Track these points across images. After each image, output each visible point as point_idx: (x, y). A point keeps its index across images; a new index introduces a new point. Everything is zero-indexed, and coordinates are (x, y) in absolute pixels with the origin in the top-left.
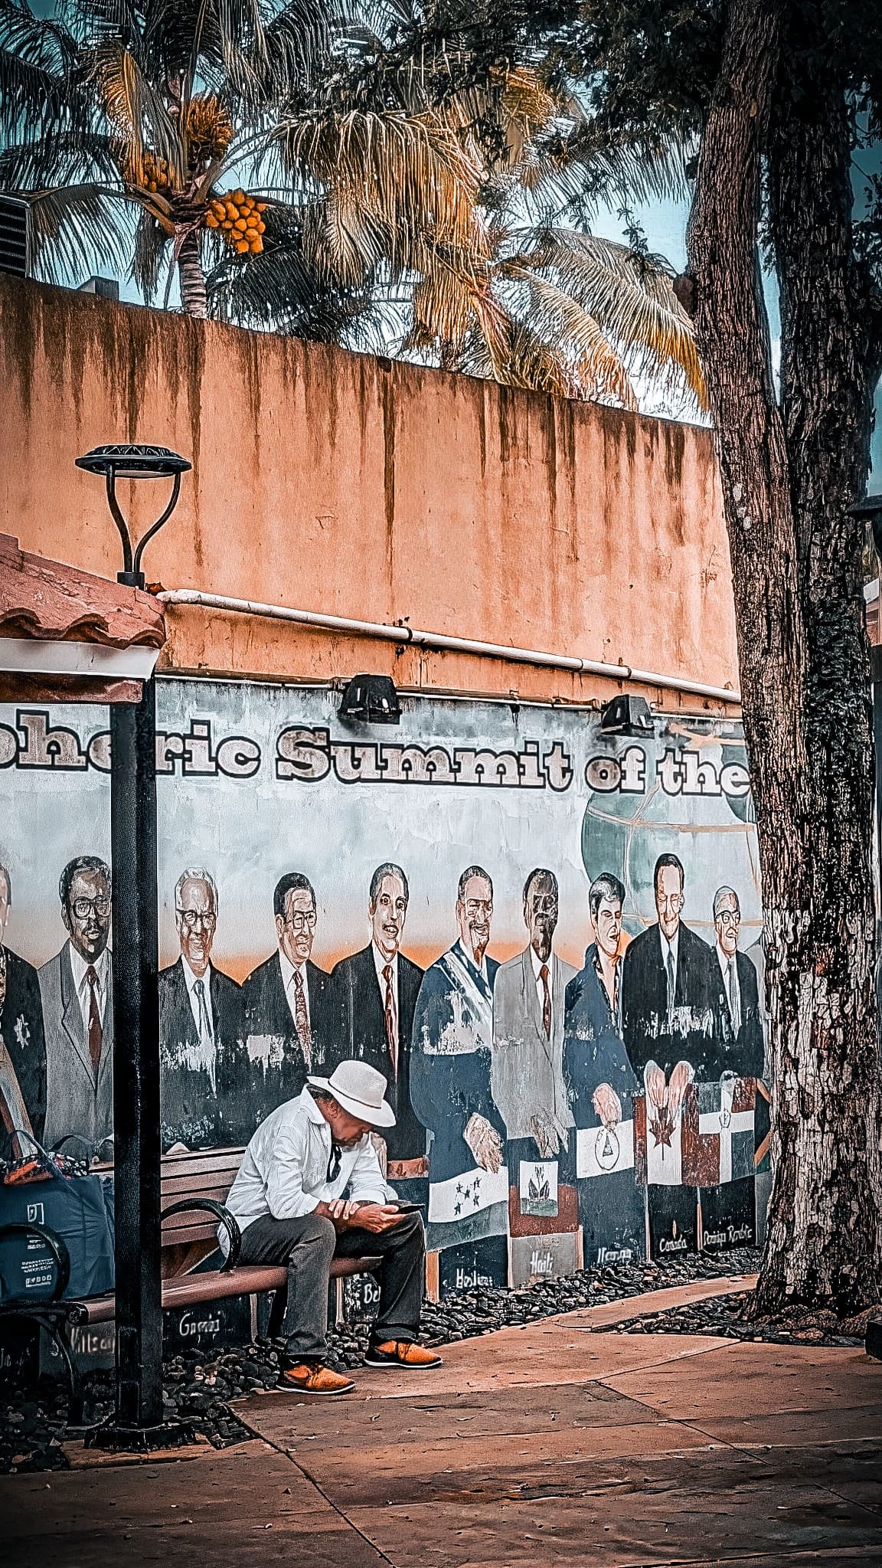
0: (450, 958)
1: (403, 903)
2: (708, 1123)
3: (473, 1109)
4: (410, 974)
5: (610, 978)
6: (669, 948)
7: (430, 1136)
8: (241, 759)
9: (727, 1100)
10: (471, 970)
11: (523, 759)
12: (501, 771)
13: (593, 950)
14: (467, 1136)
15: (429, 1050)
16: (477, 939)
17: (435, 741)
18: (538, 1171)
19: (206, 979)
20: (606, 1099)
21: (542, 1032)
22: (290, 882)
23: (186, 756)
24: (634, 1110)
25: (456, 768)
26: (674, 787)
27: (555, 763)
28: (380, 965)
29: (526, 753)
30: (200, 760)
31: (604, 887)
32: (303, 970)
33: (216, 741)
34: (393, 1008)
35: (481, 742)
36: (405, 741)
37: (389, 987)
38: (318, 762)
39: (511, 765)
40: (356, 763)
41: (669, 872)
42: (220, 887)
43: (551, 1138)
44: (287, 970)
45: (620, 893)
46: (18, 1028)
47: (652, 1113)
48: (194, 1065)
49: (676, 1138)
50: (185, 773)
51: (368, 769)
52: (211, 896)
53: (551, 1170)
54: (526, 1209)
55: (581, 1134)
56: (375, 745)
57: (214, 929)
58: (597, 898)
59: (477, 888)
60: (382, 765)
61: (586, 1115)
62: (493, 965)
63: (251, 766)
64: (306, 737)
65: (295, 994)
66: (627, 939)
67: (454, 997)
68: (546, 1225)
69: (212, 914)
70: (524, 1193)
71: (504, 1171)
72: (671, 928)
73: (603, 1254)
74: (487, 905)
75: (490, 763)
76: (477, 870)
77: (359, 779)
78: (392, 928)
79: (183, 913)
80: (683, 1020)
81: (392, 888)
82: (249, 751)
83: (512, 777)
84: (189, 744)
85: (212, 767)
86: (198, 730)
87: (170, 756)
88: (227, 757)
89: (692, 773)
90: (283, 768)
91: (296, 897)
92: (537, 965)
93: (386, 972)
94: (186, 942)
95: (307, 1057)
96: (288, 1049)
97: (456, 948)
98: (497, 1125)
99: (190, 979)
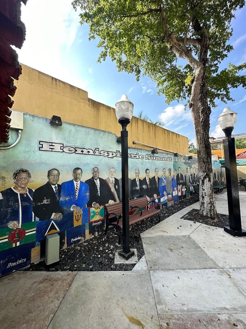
0: (162, 177)
1: (158, 172)
2: (183, 190)
3: (164, 191)
4: (159, 178)
5: (175, 178)
6: (180, 175)
7: (161, 194)
8: (142, 157)
9: (184, 188)
10: (164, 178)
13: (174, 176)
14: (164, 193)
15: (161, 185)
20: (175, 189)
21: (170, 183)
22: (147, 170)
23: (136, 157)
24: (177, 189)
25: (162, 159)
26: (180, 161)
27: (171, 159)
28: (156, 177)
30: (138, 157)
31: (175, 170)
33: (139, 155)
34: (157, 182)
35: (164, 157)
36: (158, 156)
37: (157, 180)
38: (150, 158)
39: (167, 159)
41: (180, 169)
42: (140, 170)
43: (171, 193)
44: (147, 179)
45: (176, 170)
46: (116, 187)
47: (179, 189)
48: (137, 189)
49: (180, 191)
51: (154, 159)
53: (171, 195)
54: (169, 199)
55: (173, 192)
56: (155, 156)
57: (139, 175)
58: (174, 171)
59: (164, 170)
60: (156, 158)
61: (174, 190)
62: (166, 177)
64: (148, 155)
65: (148, 181)
66: (177, 174)
67: (163, 180)
68: (171, 201)
69: (139, 173)
71: (167, 196)
72: (180, 173)
73: (175, 202)
75: (165, 159)
78: (157, 174)
79: (136, 173)
80: (181, 181)
81: (157, 170)
82: (143, 156)
83: (167, 160)
84: (136, 155)
85: (139, 158)
86: (137, 154)
87: (134, 156)
88: (140, 157)
89: (181, 160)
90: (146, 158)
91: (148, 171)
92: (170, 177)
93: (156, 178)
94: (136, 176)
95: (149, 187)
96: (147, 187)
97: (163, 176)
98: (167, 192)
99: (137, 180)
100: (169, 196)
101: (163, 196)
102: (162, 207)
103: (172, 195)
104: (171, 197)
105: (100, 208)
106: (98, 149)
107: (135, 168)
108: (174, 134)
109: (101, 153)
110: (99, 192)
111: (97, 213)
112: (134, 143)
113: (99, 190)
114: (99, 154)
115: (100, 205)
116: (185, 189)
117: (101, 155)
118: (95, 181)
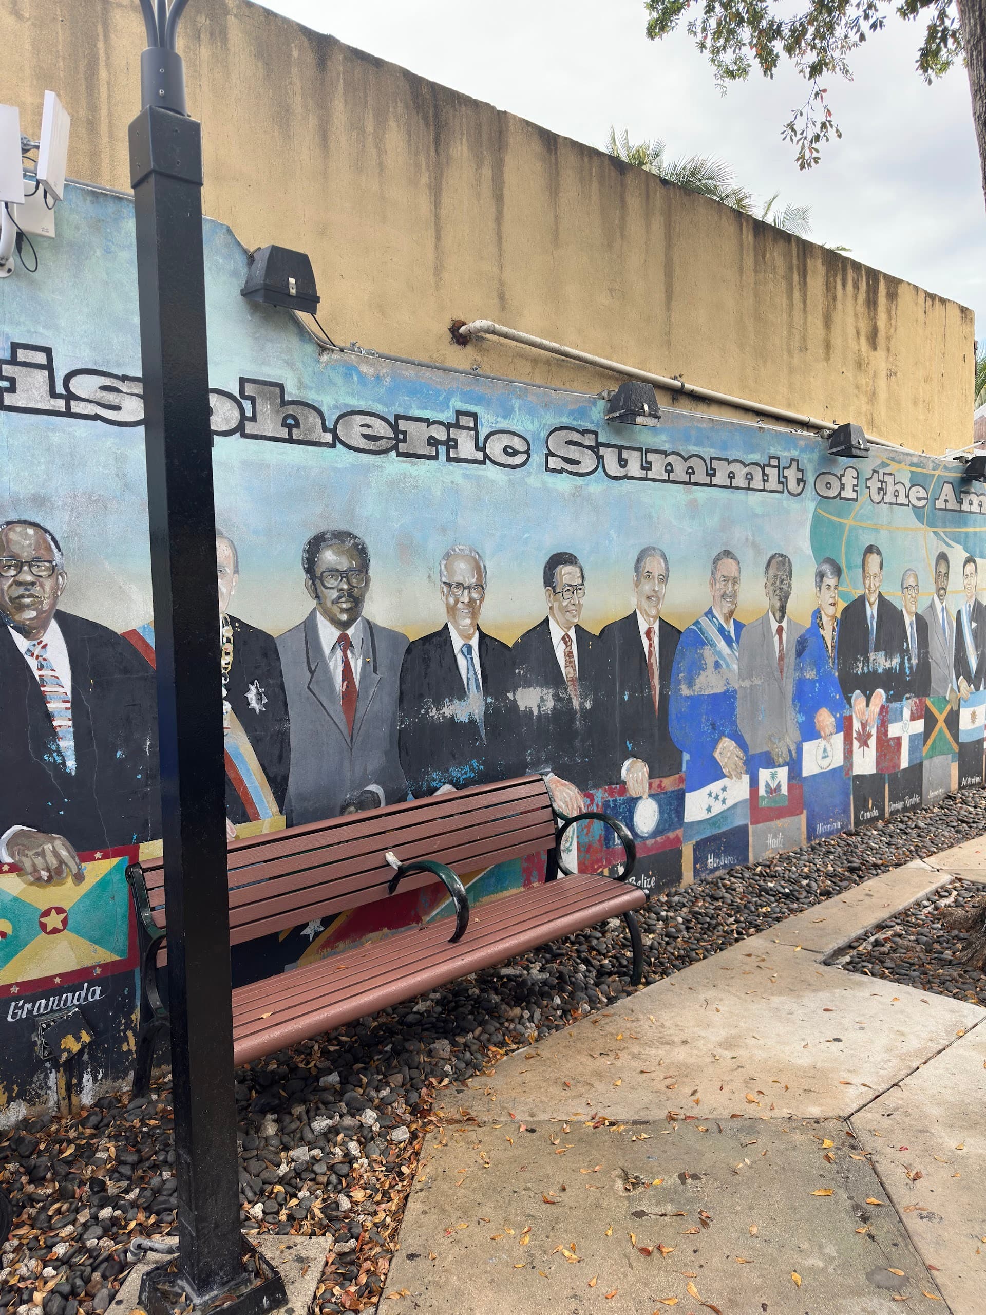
0: (705, 621)
1: (664, 579)
2: (894, 730)
3: (722, 734)
4: (669, 633)
5: (828, 633)
6: (872, 611)
7: (686, 757)
8: (510, 451)
9: (907, 714)
10: (721, 630)
11: (767, 470)
12: (749, 477)
13: (817, 614)
14: (717, 755)
15: (685, 691)
16: (727, 606)
17: (694, 450)
18: (773, 776)
19: (475, 642)
20: (825, 719)
21: (777, 674)
22: (558, 560)
23: (450, 444)
24: (845, 725)
25: (712, 473)
26: (877, 498)
27: (792, 475)
28: (643, 627)
29: (769, 465)
30: (466, 447)
31: (827, 568)
32: (572, 633)
33: (483, 432)
34: (655, 660)
35: (733, 454)
36: (667, 447)
37: (651, 646)
38: (588, 462)
39: (758, 475)
40: (623, 463)
41: (874, 559)
42: (490, 564)
43: (781, 750)
44: (556, 633)
45: (838, 572)
46: (252, 695)
47: (856, 726)
48: (463, 717)
49: (872, 742)
50: (449, 459)
51: (634, 468)
52: (479, 571)
53: (783, 773)
54: (763, 804)
55: (806, 746)
56: (640, 450)
57: (482, 599)
58: (821, 576)
59: (728, 567)
60: (646, 466)
61: (810, 732)
62: (739, 626)
63: (522, 458)
64: (576, 437)
65: (563, 650)
66: (842, 605)
67: (707, 652)
68: (780, 813)
69: (480, 586)
70: (762, 791)
71: (746, 778)
72: (874, 598)
73: (820, 828)
74: (735, 581)
75: (740, 472)
76: (727, 553)
77: (626, 477)
78: (653, 597)
79: (449, 585)
80: (881, 662)
81: (654, 565)
82: (518, 445)
83: (757, 483)
84: (454, 433)
85: (479, 456)
86: (464, 421)
87: (433, 442)
88: (495, 448)
89: (890, 489)
90: (553, 463)
91: (566, 573)
92: (774, 625)
93: (648, 633)
94: (452, 610)
95: (576, 704)
96: (557, 698)
97: (709, 613)
98: (742, 744)
99: (457, 643)
100: (764, 775)
101: (715, 773)
102: (699, 859)
103: (795, 765)
104: (784, 790)
105: (79, 878)
106: (41, 358)
107: (436, 545)
108: (850, 274)
109: (70, 397)
110: (67, 744)
111: (54, 921)
112: (462, 330)
113: (63, 722)
114: (60, 404)
115: (85, 852)
116: (919, 726)
117: (76, 407)
118: (21, 643)
